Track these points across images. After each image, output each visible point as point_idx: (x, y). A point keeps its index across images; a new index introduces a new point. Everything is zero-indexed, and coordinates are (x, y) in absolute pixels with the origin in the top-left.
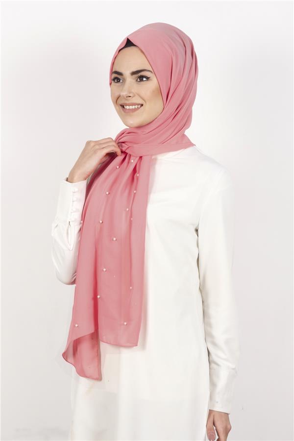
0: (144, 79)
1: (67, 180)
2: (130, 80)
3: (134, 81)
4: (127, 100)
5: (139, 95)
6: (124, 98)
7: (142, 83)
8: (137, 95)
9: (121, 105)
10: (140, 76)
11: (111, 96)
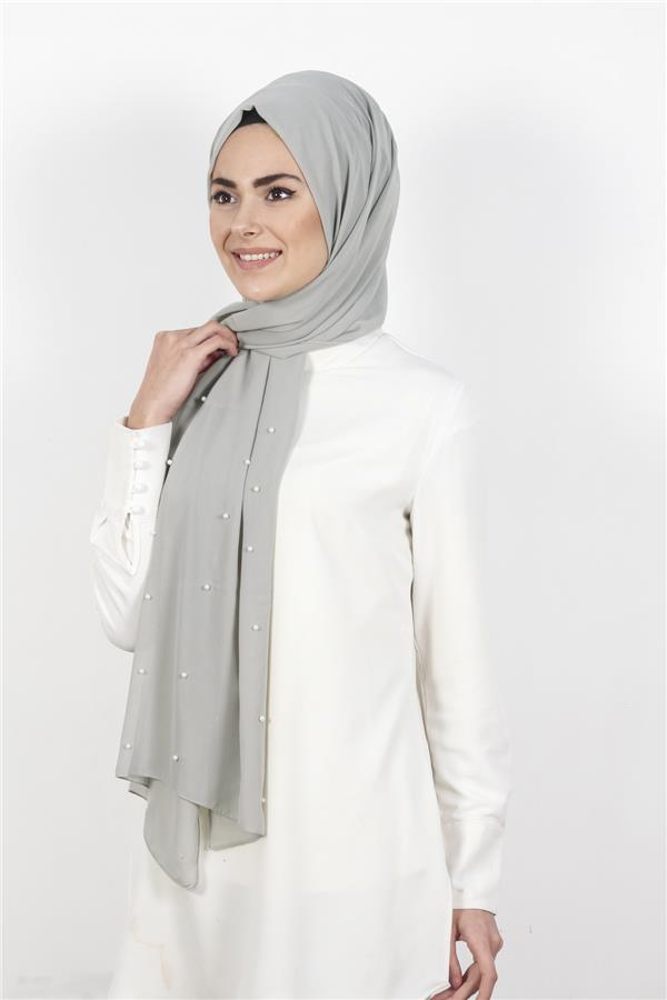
0: (284, 195)
1: (126, 423)
2: (251, 197)
3: (261, 199)
4: (245, 241)
5: (271, 231)
6: (241, 238)
7: (278, 203)
8: (266, 231)
9: (234, 254)
10: (274, 189)
11: (212, 232)
